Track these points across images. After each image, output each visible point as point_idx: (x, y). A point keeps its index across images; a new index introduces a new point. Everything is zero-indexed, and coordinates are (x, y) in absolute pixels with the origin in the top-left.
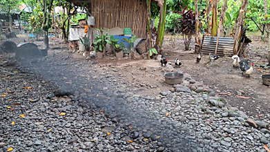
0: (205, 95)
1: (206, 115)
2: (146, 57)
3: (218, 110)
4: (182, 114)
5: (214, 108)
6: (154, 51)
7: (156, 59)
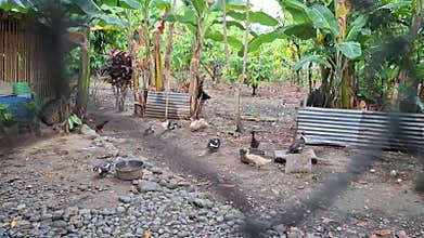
0: (184, 192)
1: (198, 225)
2: (62, 131)
3: (210, 214)
4: (167, 229)
5: (203, 210)
6: (75, 119)
7: (80, 133)
